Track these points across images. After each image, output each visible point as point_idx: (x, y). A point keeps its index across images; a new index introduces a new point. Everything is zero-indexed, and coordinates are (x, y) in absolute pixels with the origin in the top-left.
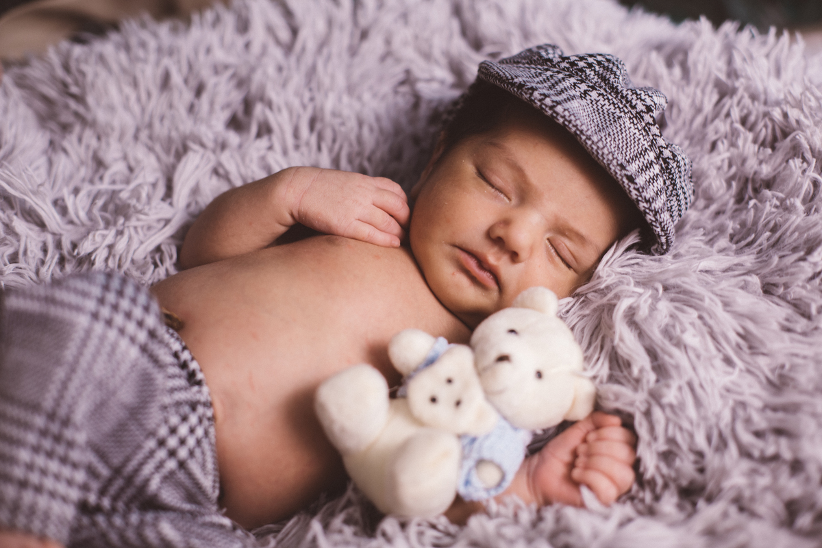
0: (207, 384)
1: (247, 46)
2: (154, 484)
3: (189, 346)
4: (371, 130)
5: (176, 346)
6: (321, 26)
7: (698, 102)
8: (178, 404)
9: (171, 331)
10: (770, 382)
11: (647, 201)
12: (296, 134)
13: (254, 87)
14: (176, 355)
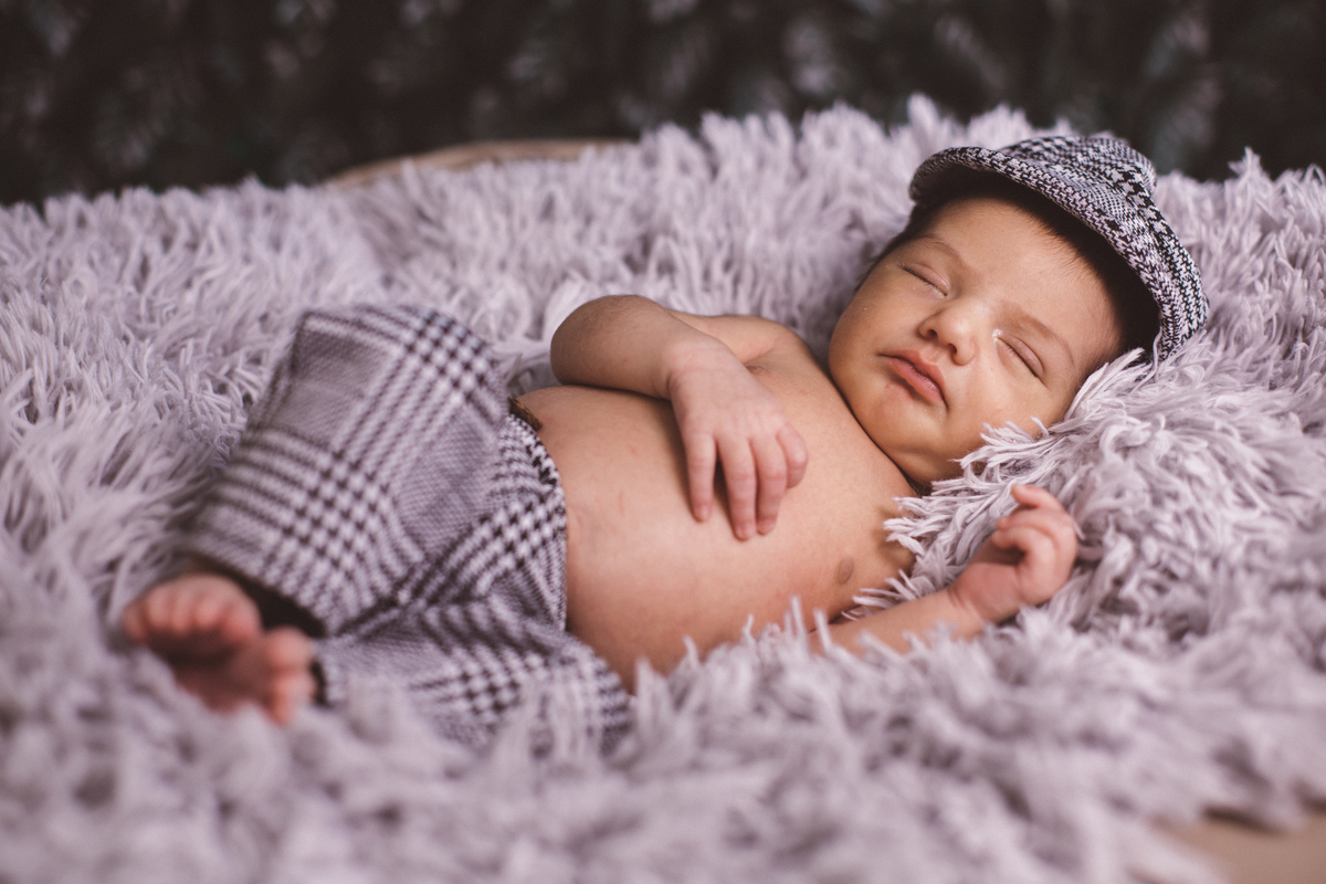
0: (561, 485)
1: (654, 181)
2: (483, 584)
3: (544, 442)
4: (803, 272)
5: (529, 440)
6: (749, 162)
7: (1234, 241)
8: (522, 490)
9: (524, 424)
10: (1301, 525)
11: (1139, 254)
12: (707, 275)
13: (656, 220)
14: (528, 450)
